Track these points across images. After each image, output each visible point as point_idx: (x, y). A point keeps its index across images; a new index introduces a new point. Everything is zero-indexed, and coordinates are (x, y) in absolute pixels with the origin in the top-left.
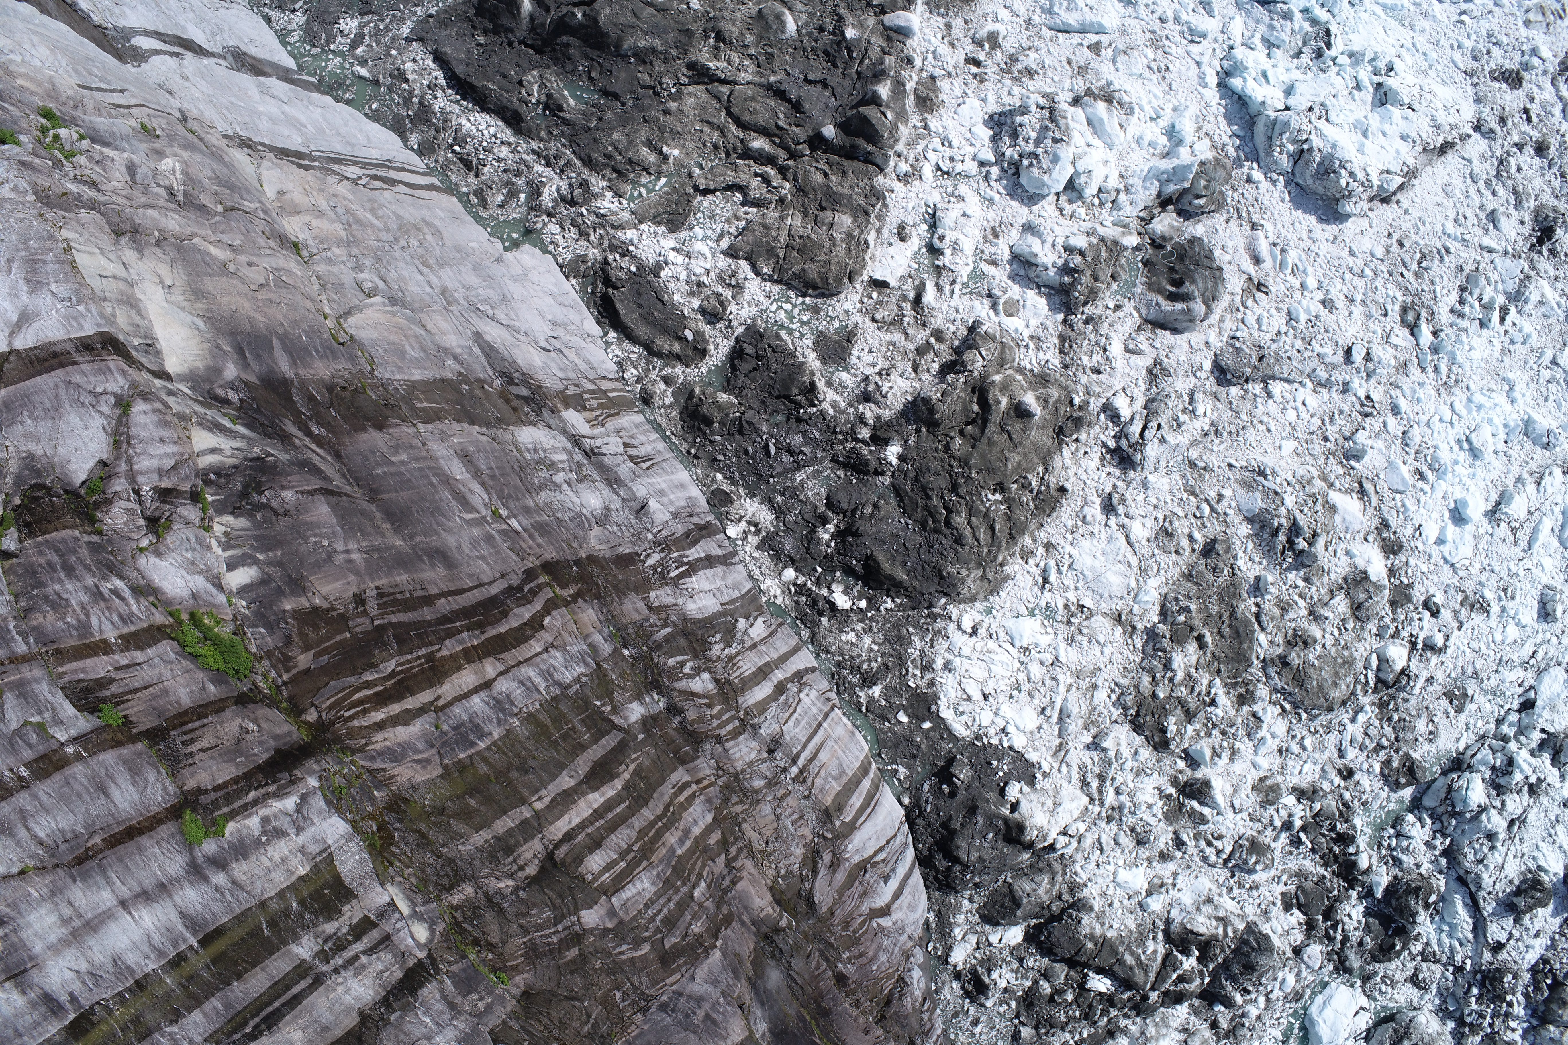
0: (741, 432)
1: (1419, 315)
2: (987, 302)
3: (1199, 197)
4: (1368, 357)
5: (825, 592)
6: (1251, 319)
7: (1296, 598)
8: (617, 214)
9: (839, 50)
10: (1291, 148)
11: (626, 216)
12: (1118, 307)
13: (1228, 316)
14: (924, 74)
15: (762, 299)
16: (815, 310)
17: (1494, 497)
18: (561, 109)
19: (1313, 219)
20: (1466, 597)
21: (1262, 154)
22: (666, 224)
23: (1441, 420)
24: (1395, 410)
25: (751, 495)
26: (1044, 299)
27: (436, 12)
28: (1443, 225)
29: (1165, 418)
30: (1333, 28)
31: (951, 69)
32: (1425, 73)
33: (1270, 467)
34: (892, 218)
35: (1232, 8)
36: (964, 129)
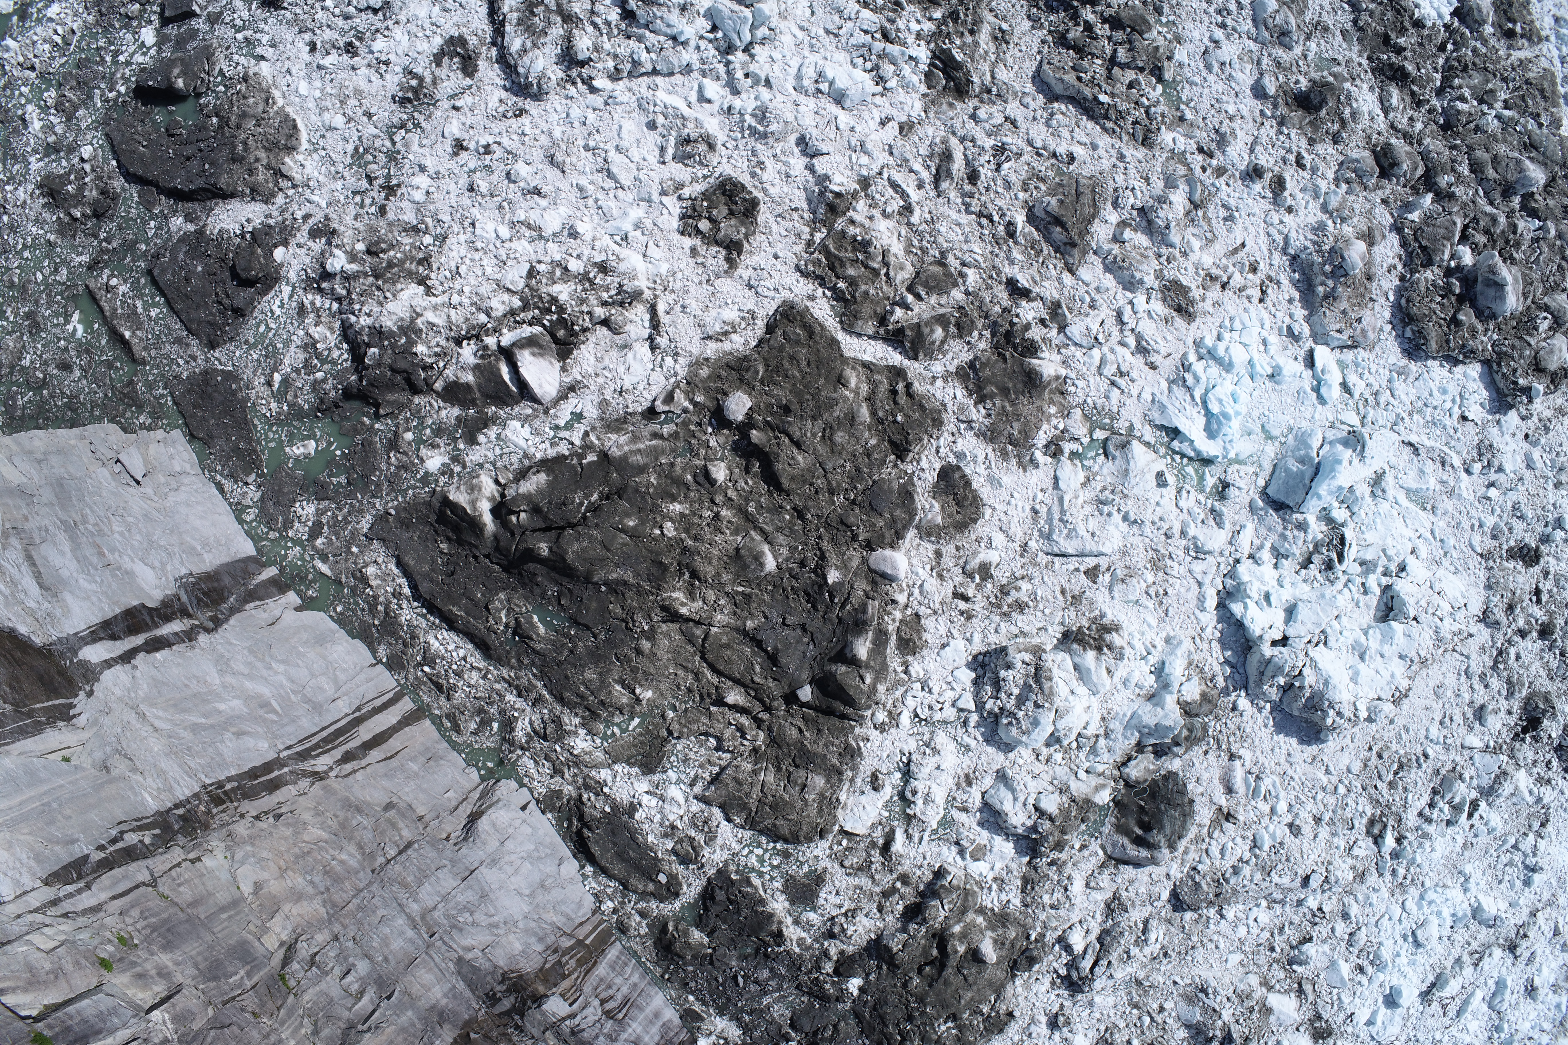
0: (711, 963)
1: (1385, 826)
2: (954, 849)
3: (1178, 744)
6: (1215, 850)
8: (590, 753)
9: (821, 594)
10: (1282, 681)
12: (1083, 847)
13: (1193, 847)
14: (909, 612)
15: (734, 845)
16: (786, 855)
17: (1431, 978)
18: (531, 639)
19: (1294, 741)
21: (1251, 684)
22: (640, 767)
23: (1390, 919)
24: (1345, 916)
25: (721, 1014)
26: (1011, 845)
27: (396, 508)
28: (1427, 730)
29: (1116, 955)
30: (1349, 534)
31: (937, 606)
32: (1439, 563)
33: (1213, 983)
34: (866, 767)
35: (1245, 512)
36: (945, 673)
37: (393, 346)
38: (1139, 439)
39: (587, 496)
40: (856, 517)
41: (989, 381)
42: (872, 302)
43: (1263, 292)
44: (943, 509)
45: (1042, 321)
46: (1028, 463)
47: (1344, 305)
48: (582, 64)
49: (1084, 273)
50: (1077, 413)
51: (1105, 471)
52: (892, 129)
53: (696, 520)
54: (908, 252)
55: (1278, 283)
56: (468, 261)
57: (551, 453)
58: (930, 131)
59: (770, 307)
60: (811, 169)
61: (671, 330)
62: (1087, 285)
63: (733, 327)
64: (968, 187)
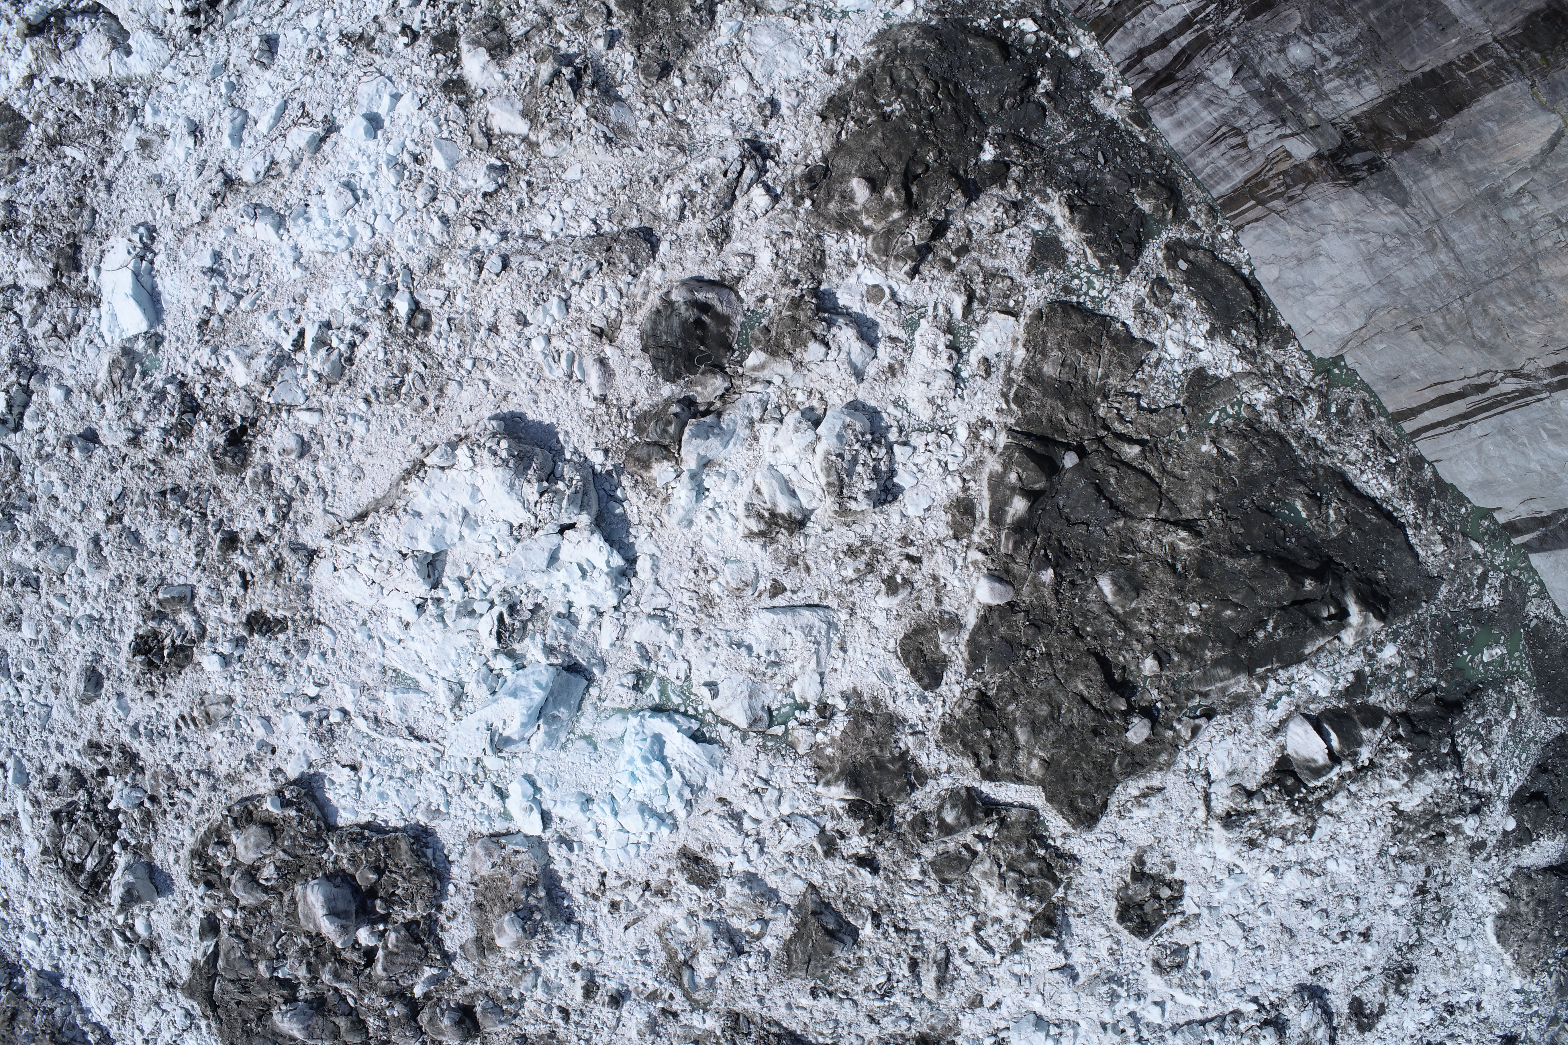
0: (1129, 178)
1: (409, 323)
2: (901, 298)
3: (676, 415)
4: (480, 266)
5: (1042, 34)
6: (613, 297)
7: (566, 32)
8: (1253, 387)
9: (1057, 557)
10: (561, 485)
11: (1244, 385)
12: (762, 300)
13: (639, 299)
14: (965, 542)
15: (1117, 299)
16: (1067, 290)
17: (327, 147)
18: (1307, 495)
19: (531, 417)
20: (368, 45)
21: (593, 481)
22: (1208, 375)
23: (389, 216)
24: (445, 220)
25: (1113, 122)
26: (841, 302)
27: (1421, 607)
28: (368, 430)
29: (719, 183)
30: (494, 644)
31: (938, 549)
32: (372, 613)
33: (599, 149)
34: (996, 383)
35: (611, 659)
36: (925, 481)
37: (1429, 756)
38: (735, 728)
39: (1270, 636)
40: (1024, 635)
41: (897, 774)
42: (1011, 839)
43: (603, 884)
44: (937, 646)
45: (843, 837)
46: (853, 696)
47: (514, 880)
48: (1266, 1023)
49: (799, 886)
50: (802, 750)
51: (771, 694)
52: (989, 1001)
53: (1169, 619)
54: (977, 889)
55: (585, 894)
56: (1362, 835)
57: (1293, 670)
58: (953, 1002)
59: (1104, 824)
60: (1067, 955)
61: (1195, 795)
62: (795, 875)
63: (1139, 802)
64: (918, 955)
